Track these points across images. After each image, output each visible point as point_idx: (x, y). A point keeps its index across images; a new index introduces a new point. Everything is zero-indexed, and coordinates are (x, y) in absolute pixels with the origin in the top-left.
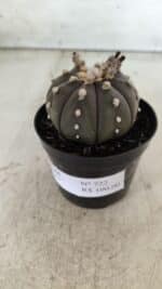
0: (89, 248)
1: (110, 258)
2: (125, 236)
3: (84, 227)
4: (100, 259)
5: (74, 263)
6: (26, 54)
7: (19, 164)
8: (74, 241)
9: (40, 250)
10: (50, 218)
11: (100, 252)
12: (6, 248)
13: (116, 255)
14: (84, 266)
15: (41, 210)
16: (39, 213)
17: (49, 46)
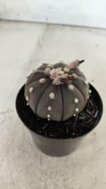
0: (52, 173)
5: (41, 181)
9: (22, 171)
10: (30, 150)
11: (58, 176)
14: (48, 184)
17: (39, 20)
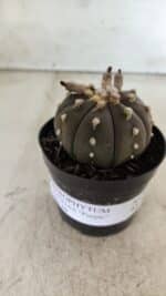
1: (138, 285)
2: (150, 261)
3: (105, 254)
4: (127, 287)
6: (19, 76)
7: (25, 189)
8: (97, 270)
12: (23, 283)
13: (143, 282)
15: (56, 238)
16: (54, 241)
